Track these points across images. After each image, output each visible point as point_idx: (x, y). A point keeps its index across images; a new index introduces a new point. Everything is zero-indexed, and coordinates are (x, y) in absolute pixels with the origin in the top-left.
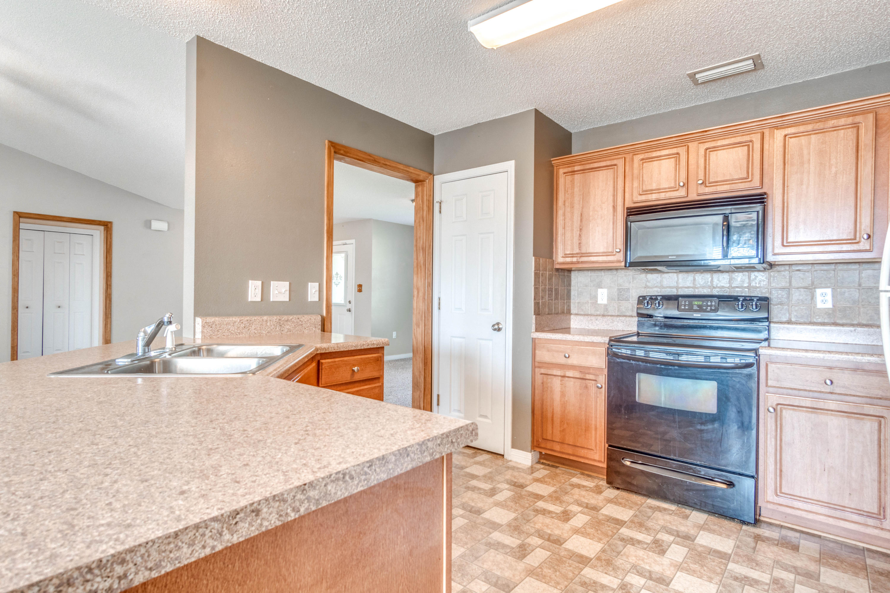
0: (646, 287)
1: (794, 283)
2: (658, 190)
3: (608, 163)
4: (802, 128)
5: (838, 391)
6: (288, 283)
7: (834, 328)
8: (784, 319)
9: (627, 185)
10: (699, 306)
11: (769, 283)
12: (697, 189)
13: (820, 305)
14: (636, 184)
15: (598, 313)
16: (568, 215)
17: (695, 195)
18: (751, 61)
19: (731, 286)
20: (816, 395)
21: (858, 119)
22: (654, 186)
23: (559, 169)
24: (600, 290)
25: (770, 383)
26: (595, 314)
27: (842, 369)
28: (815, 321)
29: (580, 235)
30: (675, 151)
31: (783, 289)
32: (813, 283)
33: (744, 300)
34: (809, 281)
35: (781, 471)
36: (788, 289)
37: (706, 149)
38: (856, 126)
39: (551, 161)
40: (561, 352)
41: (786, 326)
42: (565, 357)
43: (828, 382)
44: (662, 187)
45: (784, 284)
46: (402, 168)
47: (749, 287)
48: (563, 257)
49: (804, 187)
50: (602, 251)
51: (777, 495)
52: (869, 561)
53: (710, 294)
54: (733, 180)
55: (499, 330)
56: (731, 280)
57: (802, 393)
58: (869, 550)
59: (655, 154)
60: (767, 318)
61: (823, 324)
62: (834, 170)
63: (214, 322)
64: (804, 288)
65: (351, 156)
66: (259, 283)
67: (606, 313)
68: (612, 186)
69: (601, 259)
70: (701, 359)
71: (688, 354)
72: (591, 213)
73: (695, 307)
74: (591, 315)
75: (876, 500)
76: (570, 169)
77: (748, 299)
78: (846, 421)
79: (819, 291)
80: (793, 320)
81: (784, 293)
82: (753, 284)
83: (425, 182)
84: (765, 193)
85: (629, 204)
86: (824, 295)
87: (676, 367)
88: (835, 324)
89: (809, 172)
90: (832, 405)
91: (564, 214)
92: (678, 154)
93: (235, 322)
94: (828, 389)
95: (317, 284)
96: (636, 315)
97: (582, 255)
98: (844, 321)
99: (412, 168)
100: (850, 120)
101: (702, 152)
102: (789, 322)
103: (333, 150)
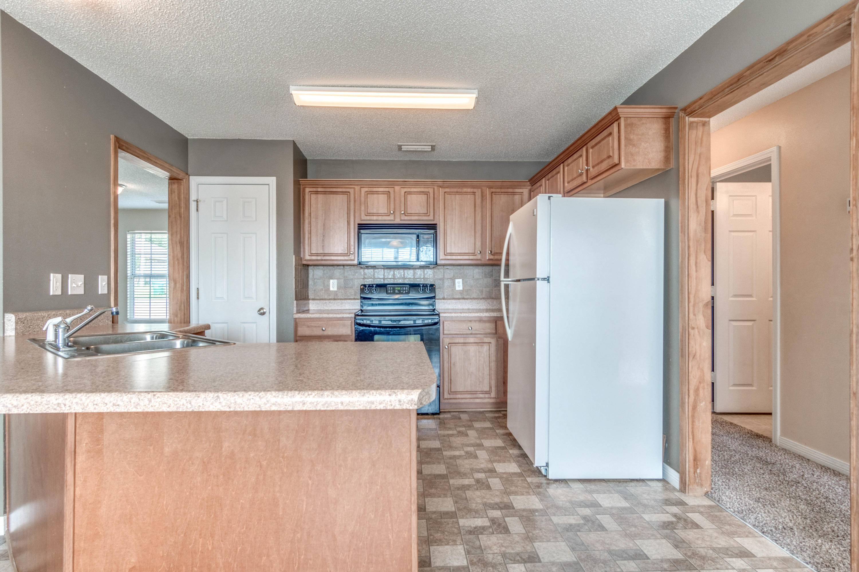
0: (364, 278)
1: (446, 276)
2: (378, 215)
3: (344, 190)
4: (452, 190)
5: (474, 332)
6: (83, 276)
7: (463, 301)
8: (441, 297)
9: (356, 208)
10: (398, 290)
11: (434, 276)
12: (400, 217)
13: (457, 288)
14: (363, 208)
15: (331, 297)
16: (313, 224)
17: (399, 220)
18: (430, 147)
19: (414, 278)
20: (465, 336)
21: (475, 190)
22: (375, 211)
23: (306, 187)
24: (331, 281)
25: (445, 332)
26: (328, 298)
27: (475, 321)
28: (455, 297)
29: (323, 240)
30: (387, 190)
31: (440, 279)
32: (454, 276)
33: (423, 286)
34: (452, 275)
35: (451, 380)
36: (442, 279)
37: (405, 192)
38: (474, 193)
39: (299, 181)
40: (319, 327)
41: (443, 301)
42: (323, 330)
43: (470, 328)
44: (380, 212)
45: (441, 276)
46: (168, 167)
47: (424, 278)
48: (309, 256)
49: (454, 222)
50: (340, 252)
51: (449, 394)
52: (487, 415)
53: (403, 282)
54: (420, 214)
55: (263, 314)
56: (414, 273)
57: (459, 336)
58: (485, 411)
59: (375, 190)
60: (435, 297)
61: (459, 299)
62: (466, 215)
63: (26, 318)
64: (450, 279)
65: (131, 152)
66: (59, 276)
67: (336, 297)
68: (346, 206)
69: (339, 258)
70: (412, 322)
71: (405, 320)
72: (331, 225)
73: (396, 291)
74: (325, 299)
75: (488, 385)
76: (314, 190)
77: (425, 286)
78: (477, 347)
79: (457, 281)
80: (446, 297)
81: (441, 282)
82: (426, 277)
83: (182, 181)
84: (436, 224)
85: (358, 221)
86: (459, 283)
87: (398, 329)
88: (464, 299)
89: (455, 215)
90: (472, 340)
91: (310, 223)
92: (389, 192)
93: (44, 317)
94: (470, 332)
95: (106, 277)
96: (359, 298)
97: (325, 255)
98: (467, 297)
99: (174, 168)
100: (472, 190)
101: (403, 193)
102: (444, 299)
103: (117, 145)
